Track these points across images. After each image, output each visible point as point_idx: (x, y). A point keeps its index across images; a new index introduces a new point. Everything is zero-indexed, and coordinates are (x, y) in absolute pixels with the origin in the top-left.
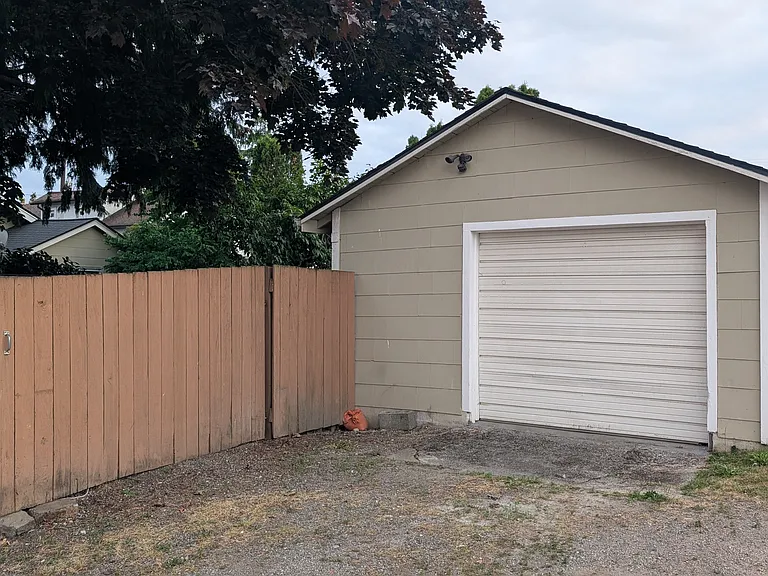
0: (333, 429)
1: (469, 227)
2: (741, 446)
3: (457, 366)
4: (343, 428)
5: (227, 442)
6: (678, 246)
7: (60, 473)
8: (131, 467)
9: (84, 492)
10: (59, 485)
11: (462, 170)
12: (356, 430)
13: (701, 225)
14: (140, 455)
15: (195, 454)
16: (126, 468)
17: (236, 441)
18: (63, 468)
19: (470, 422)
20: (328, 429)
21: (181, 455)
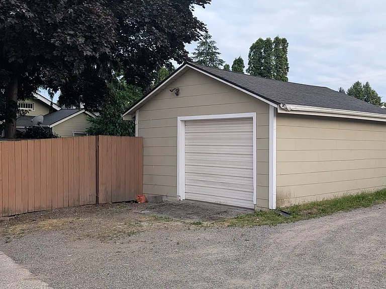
0: (131, 202)
1: (179, 119)
2: (264, 210)
3: (175, 177)
4: (136, 202)
5: (76, 203)
6: (245, 127)
7: (5, 208)
8: (33, 209)
9: (14, 215)
10: (5, 212)
11: (177, 94)
12: (139, 203)
13: (252, 118)
14: (37, 204)
15: (62, 206)
16: (31, 209)
17: (81, 203)
18: (6, 207)
19: (180, 200)
20: (129, 202)
21: (55, 206)
